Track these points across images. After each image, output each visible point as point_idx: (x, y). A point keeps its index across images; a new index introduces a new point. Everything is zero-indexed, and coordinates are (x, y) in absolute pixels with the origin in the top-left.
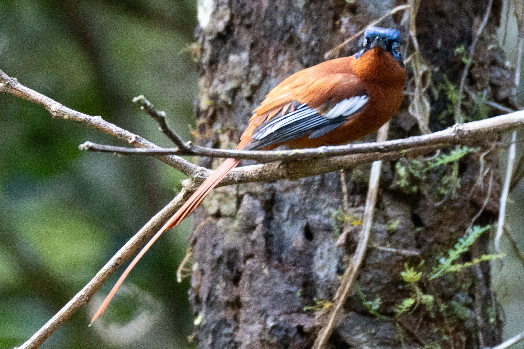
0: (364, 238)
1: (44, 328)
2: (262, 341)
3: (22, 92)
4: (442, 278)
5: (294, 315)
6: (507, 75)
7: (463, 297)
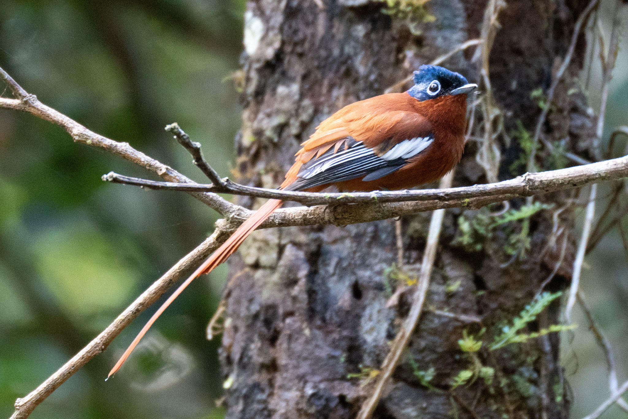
0: (418, 299)
1: (52, 378)
2: (299, 410)
3: (42, 111)
4: (504, 350)
5: (336, 383)
6: (589, 124)
7: (527, 372)
